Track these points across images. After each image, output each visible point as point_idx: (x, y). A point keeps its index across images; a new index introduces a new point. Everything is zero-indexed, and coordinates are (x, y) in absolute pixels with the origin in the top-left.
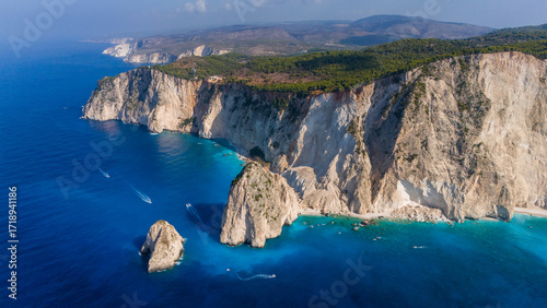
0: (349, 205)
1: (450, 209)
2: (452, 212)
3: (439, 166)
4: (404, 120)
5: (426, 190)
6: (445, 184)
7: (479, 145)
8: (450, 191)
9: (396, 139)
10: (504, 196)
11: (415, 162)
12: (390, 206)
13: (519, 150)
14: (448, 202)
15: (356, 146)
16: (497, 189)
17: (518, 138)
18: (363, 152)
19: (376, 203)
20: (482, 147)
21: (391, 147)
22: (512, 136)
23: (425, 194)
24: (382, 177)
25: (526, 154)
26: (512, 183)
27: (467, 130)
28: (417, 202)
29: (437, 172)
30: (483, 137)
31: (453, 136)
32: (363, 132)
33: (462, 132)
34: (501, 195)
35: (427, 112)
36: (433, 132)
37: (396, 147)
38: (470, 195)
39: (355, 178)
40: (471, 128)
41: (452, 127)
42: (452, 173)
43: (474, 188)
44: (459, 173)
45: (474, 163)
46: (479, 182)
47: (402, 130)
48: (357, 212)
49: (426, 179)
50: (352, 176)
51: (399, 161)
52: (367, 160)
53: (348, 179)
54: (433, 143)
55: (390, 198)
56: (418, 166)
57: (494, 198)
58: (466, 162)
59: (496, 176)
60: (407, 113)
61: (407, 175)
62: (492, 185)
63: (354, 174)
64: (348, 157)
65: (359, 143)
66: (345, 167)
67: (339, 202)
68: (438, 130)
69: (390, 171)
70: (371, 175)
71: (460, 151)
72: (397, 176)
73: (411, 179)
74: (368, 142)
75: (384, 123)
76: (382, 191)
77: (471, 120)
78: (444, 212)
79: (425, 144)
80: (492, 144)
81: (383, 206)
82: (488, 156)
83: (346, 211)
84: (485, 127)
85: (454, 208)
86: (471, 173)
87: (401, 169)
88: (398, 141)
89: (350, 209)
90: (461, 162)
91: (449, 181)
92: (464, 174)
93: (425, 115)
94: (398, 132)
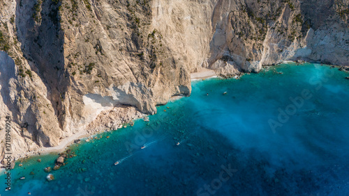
0: (35, 139)
1: (142, 105)
2: (145, 107)
3: (121, 67)
4: (64, 25)
5: (115, 96)
6: (132, 84)
7: (153, 34)
8: (138, 89)
9: (62, 51)
10: (183, 76)
11: (94, 72)
12: (84, 123)
13: (184, 24)
14: (139, 99)
15: (16, 68)
16: (176, 72)
17: (182, 12)
18: (29, 72)
19: (67, 127)
20: (156, 35)
21: (61, 61)
22: (176, 12)
23: (115, 98)
24: (63, 98)
25: (190, 25)
26: (185, 59)
27: (137, 20)
28: (109, 106)
29: (121, 75)
30: (155, 24)
31: (126, 30)
32: (19, 45)
33: (134, 24)
34: (181, 76)
35: (88, 7)
36: (104, 31)
37: (66, 61)
38: (157, 87)
39: (30, 108)
40: (141, 16)
41: (122, 20)
42: (135, 71)
43: (158, 79)
44: (142, 69)
45: (153, 56)
46: (161, 73)
47: (66, 40)
48: (47, 144)
49: (112, 85)
50: (26, 107)
51: (76, 77)
52: (38, 81)
53: (23, 111)
54: (107, 44)
55: (80, 116)
56: (99, 75)
57: (176, 81)
58: (146, 55)
59: (174, 62)
60: (64, 15)
61: (90, 88)
62: (172, 70)
63: (27, 104)
64: (12, 82)
65: (18, 62)
66: (12, 96)
67: (22, 139)
68: (108, 28)
69: (70, 89)
70: (50, 97)
71: (137, 46)
72: (79, 92)
73: (96, 90)
74: (31, 57)
75: (40, 29)
76: (68, 112)
77: (139, 7)
78: (137, 108)
79: (99, 48)
80: (163, 28)
81: (76, 126)
82: (163, 42)
83: (35, 149)
84: (154, 12)
85: (145, 103)
86: (153, 67)
87: (81, 85)
88: (66, 53)
89: (38, 144)
90: (141, 56)
91: (134, 80)
92: (147, 70)
93: (88, 13)
94: (62, 43)
